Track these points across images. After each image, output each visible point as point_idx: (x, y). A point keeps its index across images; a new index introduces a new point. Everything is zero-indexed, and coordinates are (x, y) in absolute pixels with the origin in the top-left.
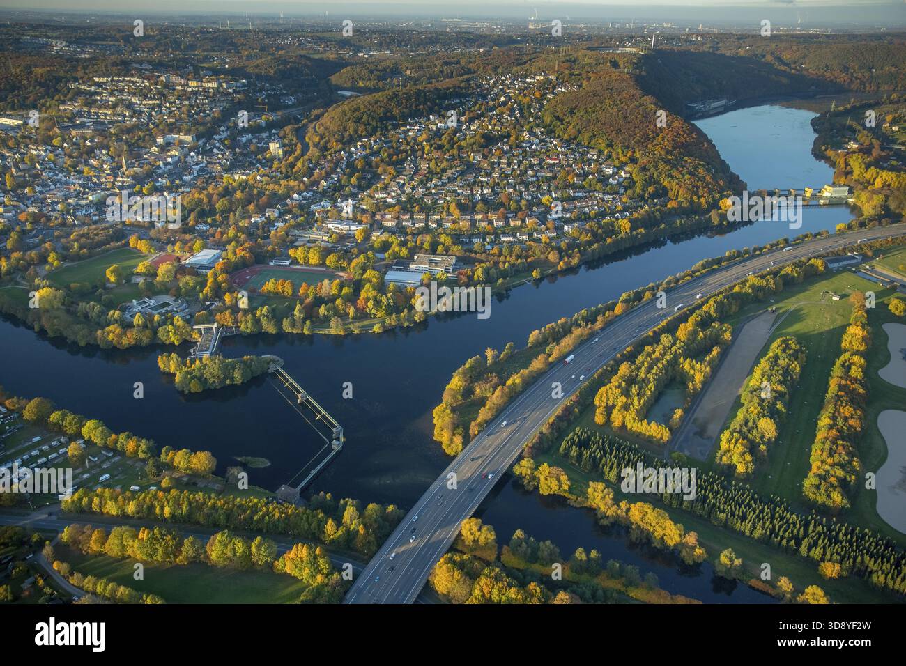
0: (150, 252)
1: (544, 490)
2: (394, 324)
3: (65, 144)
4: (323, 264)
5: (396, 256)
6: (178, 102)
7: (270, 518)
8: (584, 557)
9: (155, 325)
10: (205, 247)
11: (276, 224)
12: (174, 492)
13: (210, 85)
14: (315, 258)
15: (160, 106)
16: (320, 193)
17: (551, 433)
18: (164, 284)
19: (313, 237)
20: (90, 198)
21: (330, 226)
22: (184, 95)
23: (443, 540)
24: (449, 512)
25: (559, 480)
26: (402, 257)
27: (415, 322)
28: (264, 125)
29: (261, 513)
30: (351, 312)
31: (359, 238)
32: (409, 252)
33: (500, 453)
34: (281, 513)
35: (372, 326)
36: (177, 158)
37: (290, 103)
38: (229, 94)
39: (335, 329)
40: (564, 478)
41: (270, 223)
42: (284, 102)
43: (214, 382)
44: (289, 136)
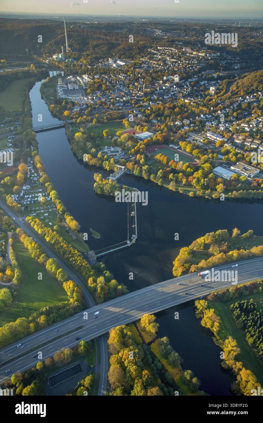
0: (128, 127)
1: (203, 323)
2: (200, 195)
3: (131, 75)
4: (191, 153)
5: (228, 159)
6: (184, 61)
7: (75, 262)
8: (188, 377)
9: (104, 159)
10: (148, 130)
11: (185, 127)
12: (55, 233)
13: (201, 54)
14: (189, 149)
15: (176, 62)
16: (215, 117)
17: (234, 294)
18: (121, 142)
19: (196, 138)
20: (124, 99)
21: (208, 135)
22: (189, 59)
23: (133, 316)
24: (146, 305)
25: (213, 323)
26: (231, 161)
27: (212, 197)
28: (216, 77)
29: (74, 258)
30: (184, 181)
31: (217, 145)
32: (236, 160)
33: (197, 289)
34: (80, 263)
35: (190, 191)
36: (167, 87)
37: (236, 68)
38: (208, 59)
39: (171, 187)
40: (216, 324)
41: (183, 126)
42: (233, 67)
43: (106, 192)
44: (223, 85)
